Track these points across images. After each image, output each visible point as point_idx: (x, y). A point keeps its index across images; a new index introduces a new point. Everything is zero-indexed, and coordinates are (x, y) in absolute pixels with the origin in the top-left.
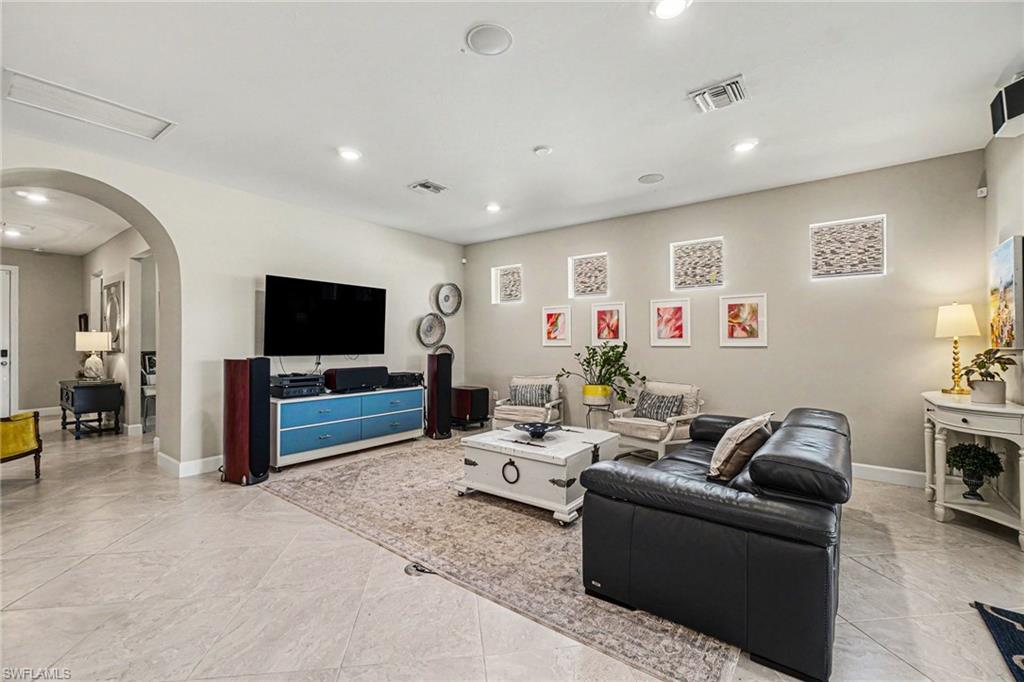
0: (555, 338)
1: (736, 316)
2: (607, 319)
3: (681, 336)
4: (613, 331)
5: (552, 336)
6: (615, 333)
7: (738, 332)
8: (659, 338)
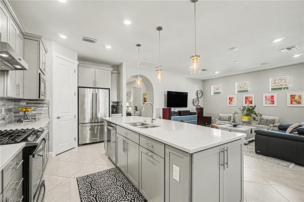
1: (293, 98)
2: (248, 99)
3: (273, 104)
4: (250, 102)
5: (231, 103)
7: (294, 102)
8: (266, 104)
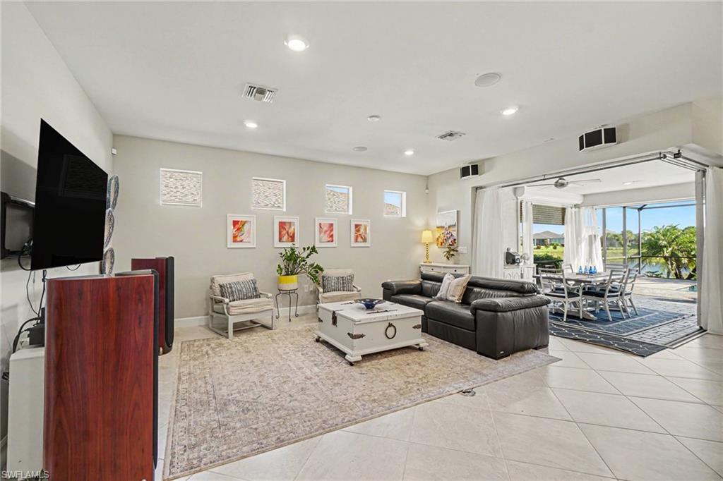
0: (241, 241)
1: (358, 231)
2: (287, 227)
3: (332, 241)
5: (239, 239)
6: (292, 238)
7: (360, 239)
8: (321, 242)
